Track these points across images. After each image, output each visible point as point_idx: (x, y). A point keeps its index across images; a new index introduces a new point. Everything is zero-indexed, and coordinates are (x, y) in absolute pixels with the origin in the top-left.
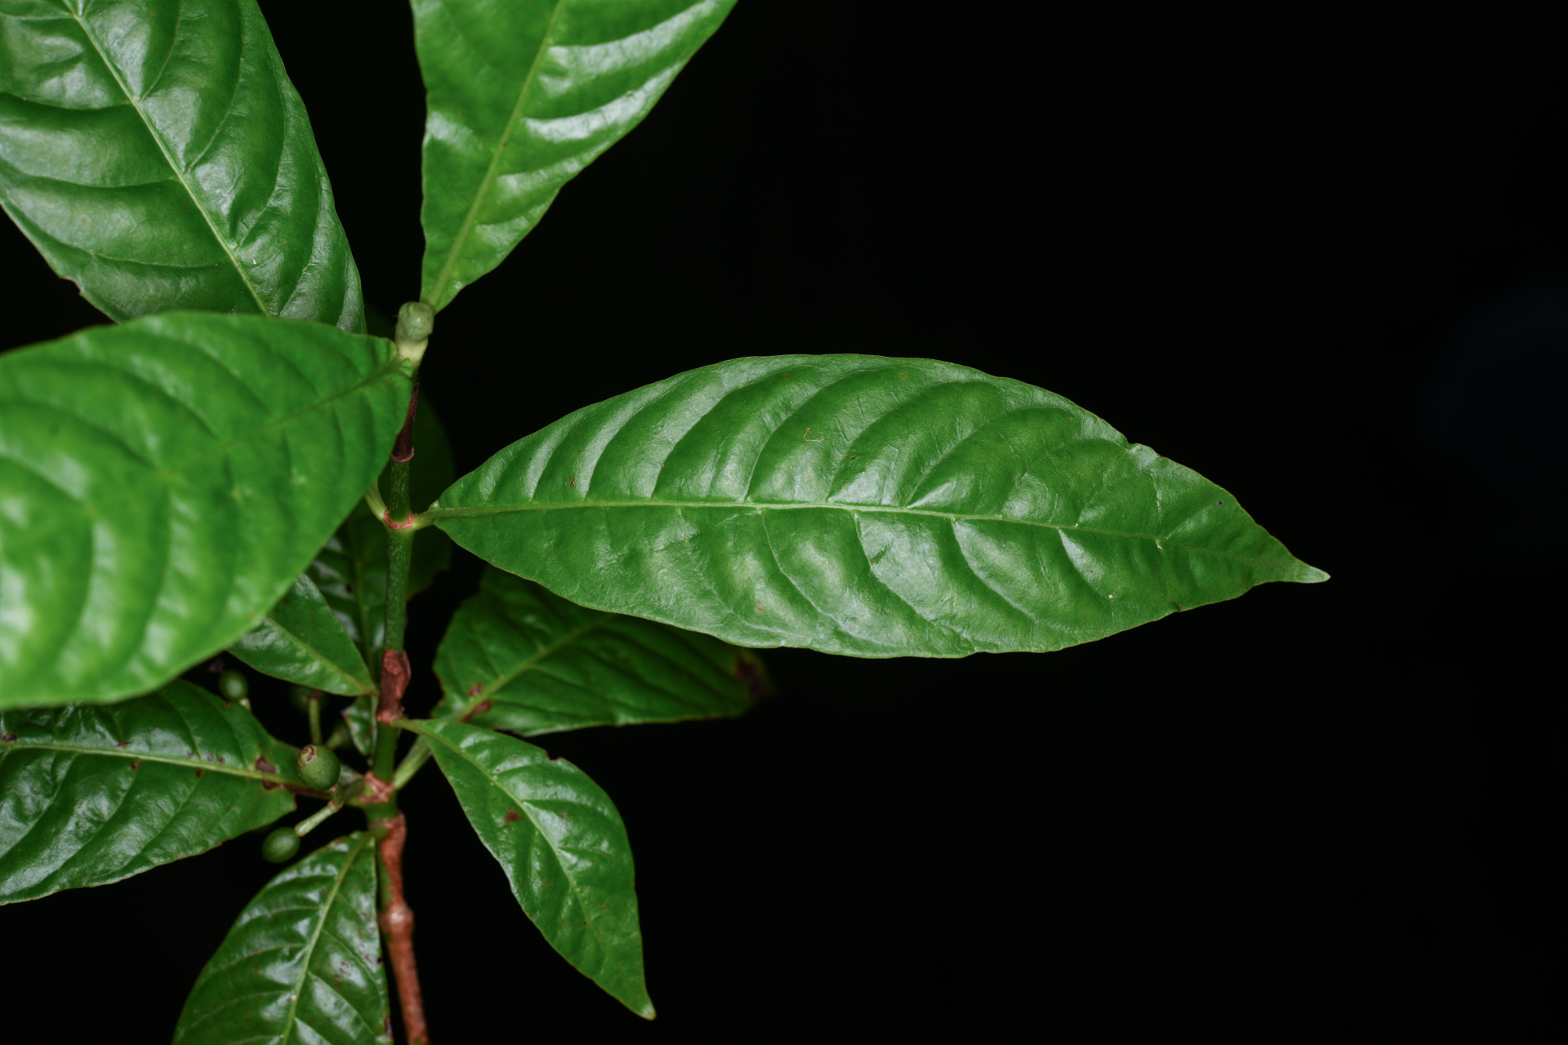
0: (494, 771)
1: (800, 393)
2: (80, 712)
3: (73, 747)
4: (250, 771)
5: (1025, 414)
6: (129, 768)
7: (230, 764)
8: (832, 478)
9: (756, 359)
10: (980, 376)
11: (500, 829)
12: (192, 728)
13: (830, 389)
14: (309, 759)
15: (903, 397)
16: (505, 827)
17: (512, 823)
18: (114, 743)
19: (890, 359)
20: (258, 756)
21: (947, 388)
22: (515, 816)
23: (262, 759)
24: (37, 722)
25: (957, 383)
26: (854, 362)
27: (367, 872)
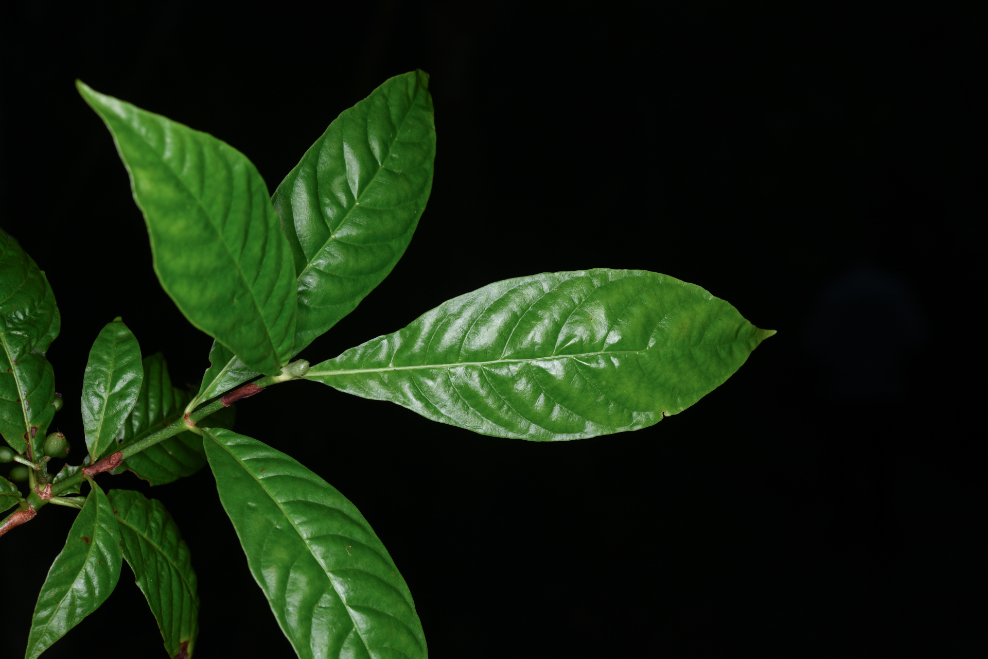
0: (99, 523)
1: (359, 536)
2: (21, 338)
3: (4, 341)
4: (29, 426)
5: (411, 633)
6: (7, 369)
7: (28, 416)
8: (338, 568)
9: (359, 512)
10: (412, 605)
11: (79, 537)
12: (36, 390)
13: (369, 548)
14: (59, 436)
15: (385, 579)
16: (81, 539)
17: (84, 541)
18: (14, 359)
19: (395, 565)
20: (37, 426)
21: (400, 594)
22: (88, 540)
23: (36, 429)
24: (7, 323)
25: (404, 599)
26: (384, 551)
27: (10, 502)
